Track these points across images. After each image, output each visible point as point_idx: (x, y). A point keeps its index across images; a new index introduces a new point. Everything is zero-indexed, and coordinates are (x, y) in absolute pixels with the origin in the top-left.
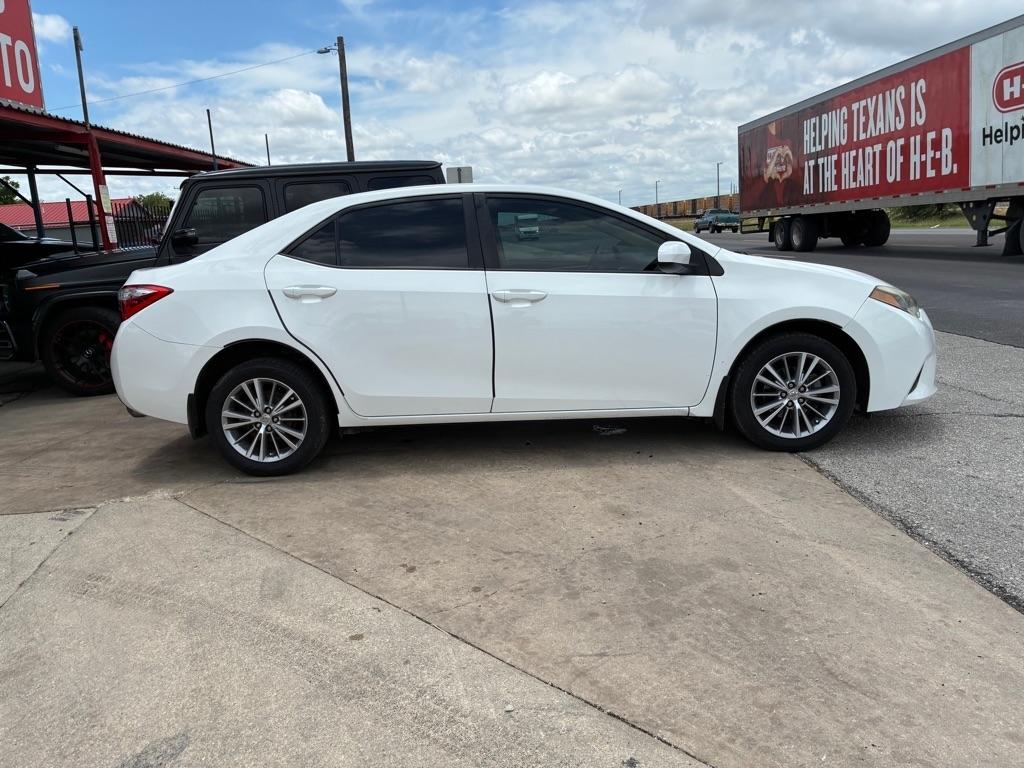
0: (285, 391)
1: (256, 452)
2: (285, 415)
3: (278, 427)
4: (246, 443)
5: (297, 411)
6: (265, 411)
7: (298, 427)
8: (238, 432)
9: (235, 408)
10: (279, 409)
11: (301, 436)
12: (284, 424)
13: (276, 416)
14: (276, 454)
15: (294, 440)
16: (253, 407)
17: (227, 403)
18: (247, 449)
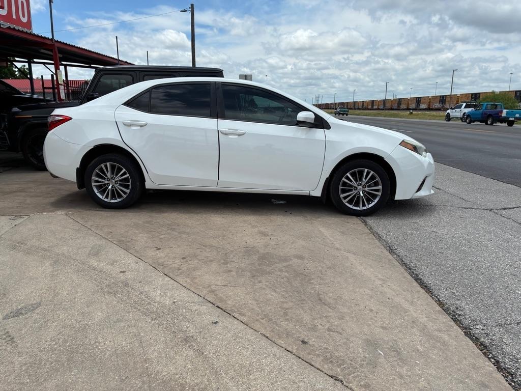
0: (122, 169)
1: (107, 197)
2: (121, 181)
3: (117, 186)
4: (102, 193)
5: (126, 180)
6: (112, 178)
7: (127, 187)
8: (99, 187)
9: (98, 175)
10: (118, 178)
11: (128, 191)
12: (121, 185)
13: (117, 181)
14: (116, 199)
15: (125, 193)
16: (106, 176)
17: (94, 173)
18: (103, 196)
